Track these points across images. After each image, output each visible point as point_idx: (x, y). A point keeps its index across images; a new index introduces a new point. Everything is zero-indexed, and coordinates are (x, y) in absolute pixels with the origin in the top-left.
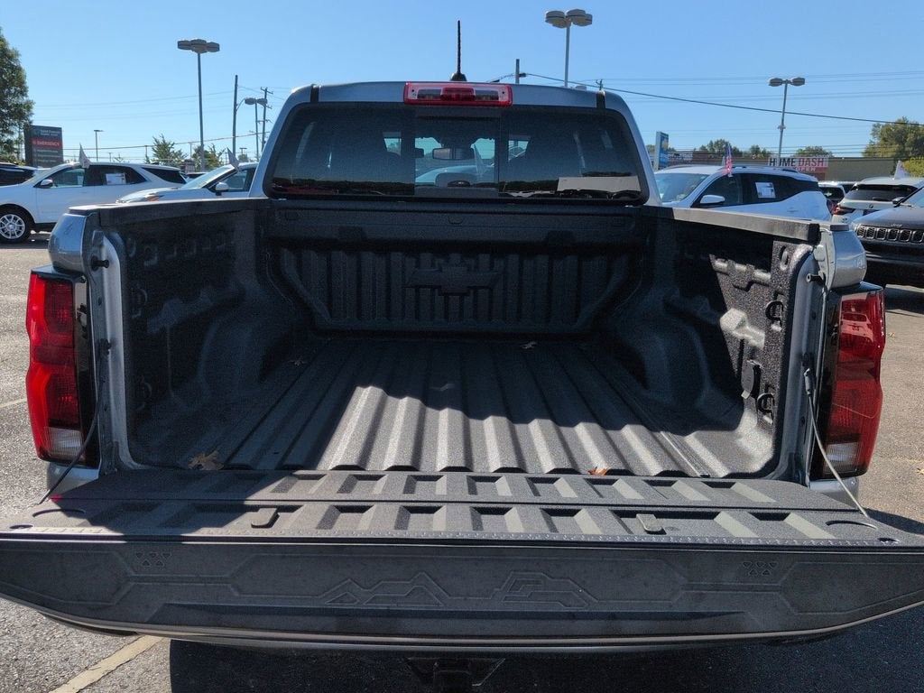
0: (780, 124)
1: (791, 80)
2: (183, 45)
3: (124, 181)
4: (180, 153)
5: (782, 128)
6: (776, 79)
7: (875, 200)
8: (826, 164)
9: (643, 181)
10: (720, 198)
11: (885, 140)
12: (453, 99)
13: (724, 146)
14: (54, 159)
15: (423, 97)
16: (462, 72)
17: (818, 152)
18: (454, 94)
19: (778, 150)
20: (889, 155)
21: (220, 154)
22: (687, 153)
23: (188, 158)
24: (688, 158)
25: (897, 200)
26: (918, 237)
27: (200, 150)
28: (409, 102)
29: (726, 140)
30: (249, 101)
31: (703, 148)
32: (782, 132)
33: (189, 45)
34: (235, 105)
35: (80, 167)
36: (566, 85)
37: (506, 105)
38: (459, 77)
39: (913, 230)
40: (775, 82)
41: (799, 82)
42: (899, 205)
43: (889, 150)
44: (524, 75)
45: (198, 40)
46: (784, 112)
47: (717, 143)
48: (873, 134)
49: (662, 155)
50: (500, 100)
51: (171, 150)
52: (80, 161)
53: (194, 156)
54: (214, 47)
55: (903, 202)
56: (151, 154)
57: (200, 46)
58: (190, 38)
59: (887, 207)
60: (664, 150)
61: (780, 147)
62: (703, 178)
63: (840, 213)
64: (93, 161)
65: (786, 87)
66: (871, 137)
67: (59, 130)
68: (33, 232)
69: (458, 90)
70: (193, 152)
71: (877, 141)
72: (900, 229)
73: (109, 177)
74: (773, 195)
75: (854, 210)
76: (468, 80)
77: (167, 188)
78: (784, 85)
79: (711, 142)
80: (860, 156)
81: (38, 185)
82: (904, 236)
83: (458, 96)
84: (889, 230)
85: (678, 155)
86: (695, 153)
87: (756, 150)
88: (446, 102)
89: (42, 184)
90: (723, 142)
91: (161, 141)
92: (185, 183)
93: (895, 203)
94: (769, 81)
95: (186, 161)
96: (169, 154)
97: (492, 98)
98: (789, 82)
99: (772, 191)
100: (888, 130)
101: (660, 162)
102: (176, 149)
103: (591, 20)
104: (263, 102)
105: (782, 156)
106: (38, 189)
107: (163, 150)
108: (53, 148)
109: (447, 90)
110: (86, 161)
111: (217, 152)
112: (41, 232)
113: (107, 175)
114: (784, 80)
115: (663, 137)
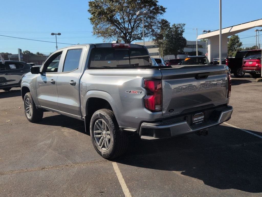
0: (56, 46)
1: (57, 33)
5: (57, 47)
6: (53, 33)
32: (57, 48)
40: (53, 34)
41: (59, 34)
46: (57, 43)
60: (21, 54)
78: (55, 35)
88: (120, 47)
90: (28, 51)
94: (51, 33)
98: (57, 34)
114: (55, 33)
115: (20, 50)
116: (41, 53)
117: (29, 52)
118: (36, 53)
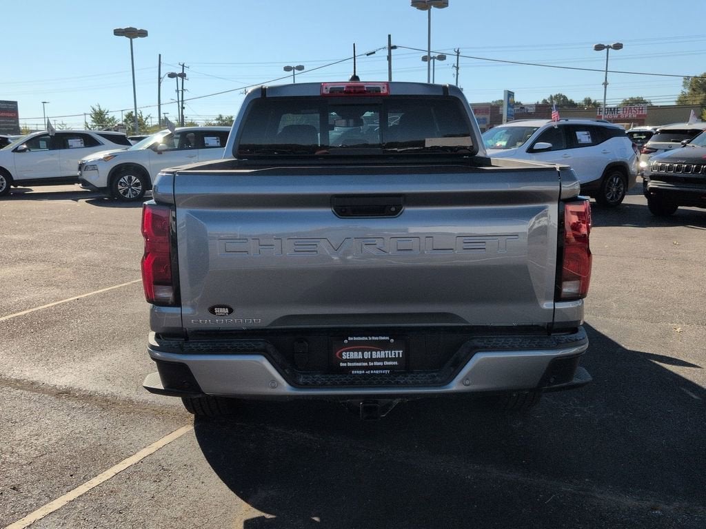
0: (604, 81)
1: (612, 45)
2: (118, 32)
3: (83, 145)
4: (113, 118)
5: (606, 84)
6: (599, 45)
7: (673, 141)
8: (645, 112)
9: (474, 140)
10: (548, 145)
11: (694, 90)
12: (352, 93)
13: (562, 99)
14: (12, 127)
15: (333, 92)
16: (357, 75)
17: (639, 101)
18: (352, 90)
19: (603, 101)
20: (698, 103)
21: (147, 119)
22: (531, 106)
23: (120, 122)
24: (532, 110)
25: (684, 142)
26: (697, 169)
27: (129, 116)
28: (324, 96)
29: (563, 94)
30: (172, 75)
31: (545, 101)
32: (606, 87)
33: (123, 32)
34: (160, 78)
35: (47, 135)
36: (429, 54)
37: (385, 95)
38: (355, 78)
39: (694, 165)
40: (599, 48)
41: (618, 46)
42: (685, 146)
43: (698, 98)
44: (395, 47)
45: (131, 28)
46: (607, 71)
47: (556, 97)
48: (684, 86)
49: (510, 109)
50: (382, 92)
51: (106, 116)
52: (48, 130)
53: (125, 121)
54: (143, 34)
55: (688, 143)
56: (89, 120)
57: (131, 33)
58: (124, 27)
59: (677, 147)
60: (512, 105)
61: (605, 99)
62: (535, 129)
63: (646, 152)
64: (58, 130)
65: (608, 50)
66: (682, 88)
67: (15, 103)
68: (12, 187)
69: (355, 87)
70: (124, 118)
71: (687, 91)
72: (684, 164)
73: (71, 142)
74: (590, 141)
75: (657, 150)
76: (361, 81)
77: (118, 149)
78: (606, 49)
79: (551, 96)
80: (674, 104)
81: (16, 150)
82: (687, 169)
83: (355, 91)
84: (676, 165)
85: (523, 108)
86: (537, 106)
87: (588, 101)
88: (347, 95)
89: (18, 149)
90: (560, 96)
91: (97, 109)
92: (130, 144)
93: (683, 144)
94: (594, 45)
95: (119, 125)
96: (104, 120)
97: (377, 91)
98: (610, 47)
99: (589, 137)
100: (697, 82)
101: (508, 115)
102: (110, 116)
103: (448, 4)
104: (183, 75)
105: (606, 106)
106: (16, 153)
107: (99, 117)
108: (11, 118)
109: (348, 87)
110: (52, 130)
111: (144, 117)
112: (19, 187)
113: (69, 141)
114: (606, 45)
115: (510, 94)
116: (596, 101)
117: (565, 97)
118: (583, 99)
